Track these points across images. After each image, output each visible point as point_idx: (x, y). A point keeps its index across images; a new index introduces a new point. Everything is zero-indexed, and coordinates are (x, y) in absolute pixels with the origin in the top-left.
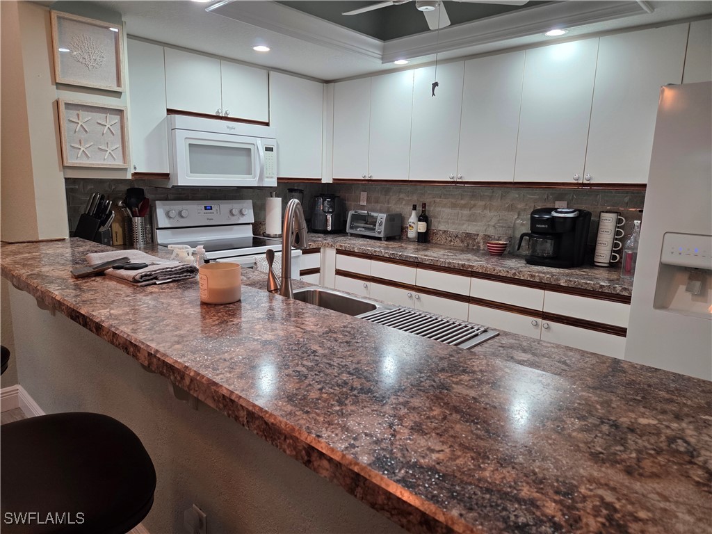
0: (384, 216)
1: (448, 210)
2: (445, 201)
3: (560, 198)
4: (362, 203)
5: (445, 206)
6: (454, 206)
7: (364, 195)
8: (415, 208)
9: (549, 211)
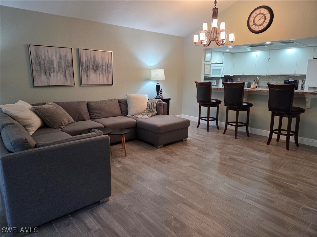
0: (247, 83)
1: (263, 81)
2: (262, 79)
3: (290, 78)
4: (238, 80)
5: (262, 80)
6: (264, 80)
7: (239, 79)
8: (254, 81)
9: (288, 80)
